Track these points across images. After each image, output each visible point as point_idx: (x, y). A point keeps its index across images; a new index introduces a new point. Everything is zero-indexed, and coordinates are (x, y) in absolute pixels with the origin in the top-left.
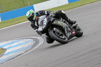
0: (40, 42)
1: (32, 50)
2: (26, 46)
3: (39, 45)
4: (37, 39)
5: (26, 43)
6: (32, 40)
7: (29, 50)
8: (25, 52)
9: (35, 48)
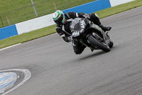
0: (26, 76)
1: (14, 89)
2: (6, 82)
3: (24, 81)
4: (21, 72)
5: (6, 78)
6: (15, 74)
7: (10, 89)
8: (5, 91)
9: (19, 85)
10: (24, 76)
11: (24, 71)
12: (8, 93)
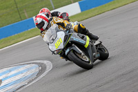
0: (48, 67)
1: (37, 80)
2: (29, 74)
4: (43, 64)
5: (28, 70)
6: (37, 66)
7: (33, 80)
8: (28, 83)
9: (42, 76)
10: (46, 68)
11: (45, 62)
12: (32, 85)
